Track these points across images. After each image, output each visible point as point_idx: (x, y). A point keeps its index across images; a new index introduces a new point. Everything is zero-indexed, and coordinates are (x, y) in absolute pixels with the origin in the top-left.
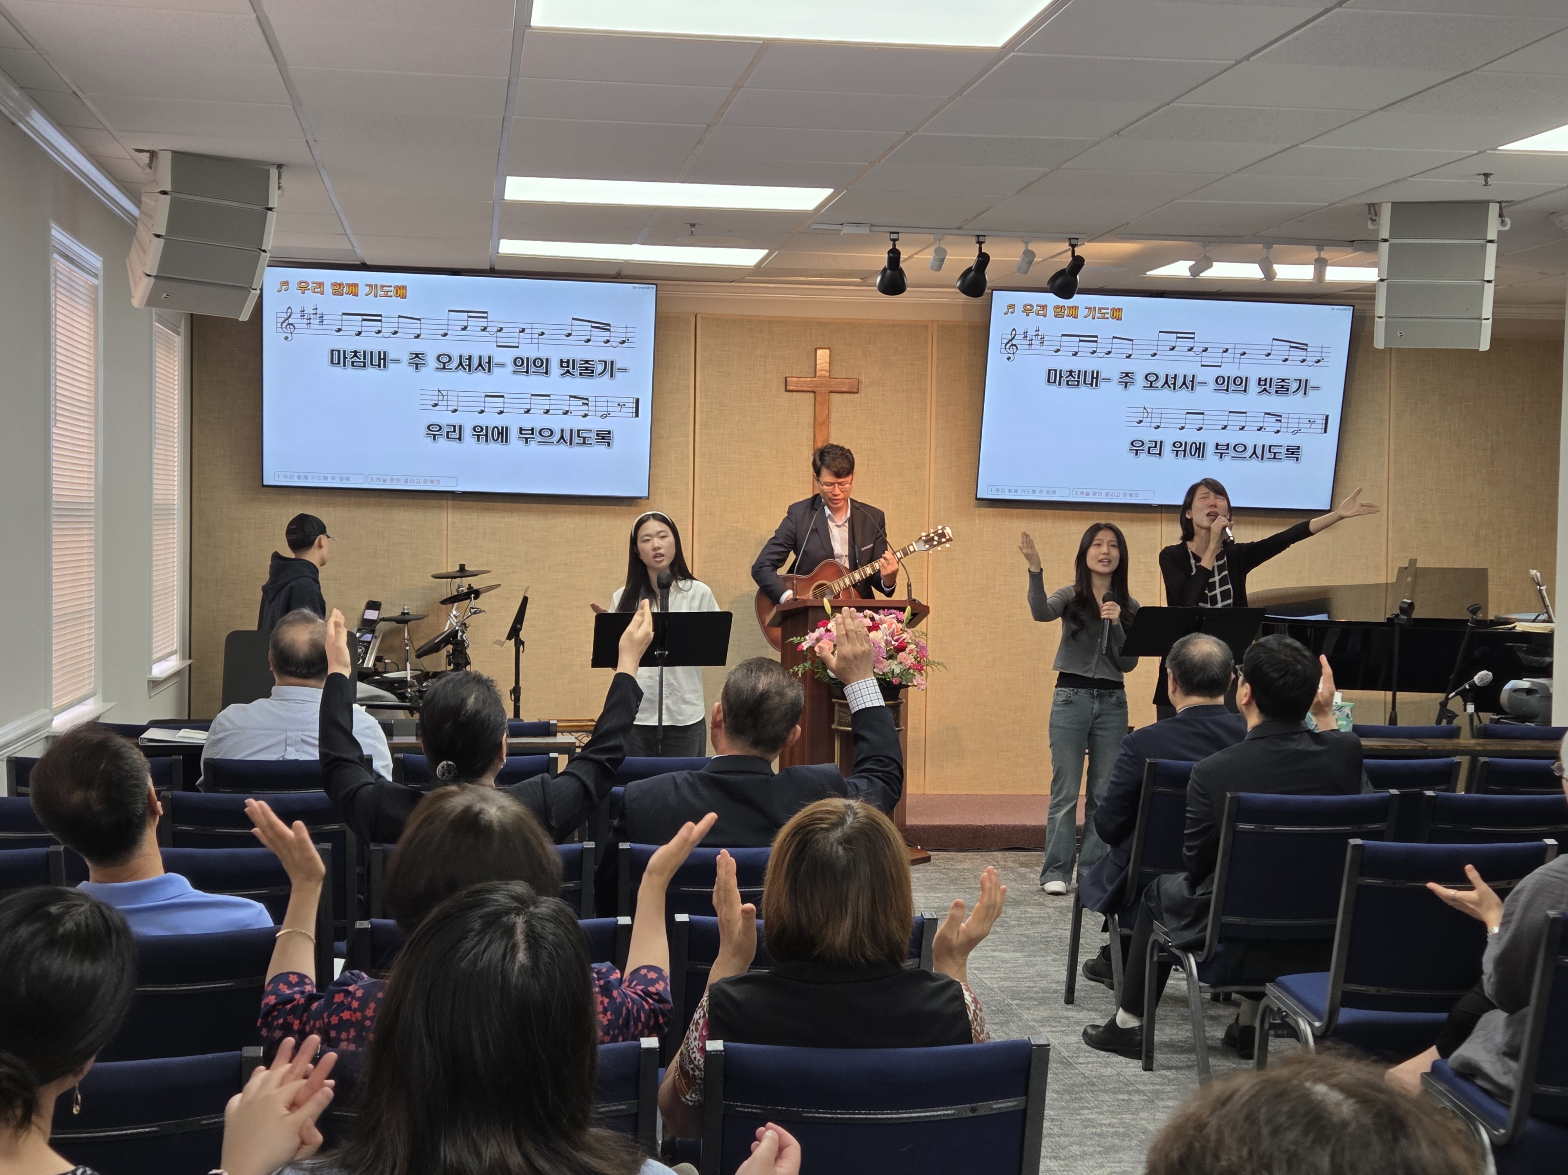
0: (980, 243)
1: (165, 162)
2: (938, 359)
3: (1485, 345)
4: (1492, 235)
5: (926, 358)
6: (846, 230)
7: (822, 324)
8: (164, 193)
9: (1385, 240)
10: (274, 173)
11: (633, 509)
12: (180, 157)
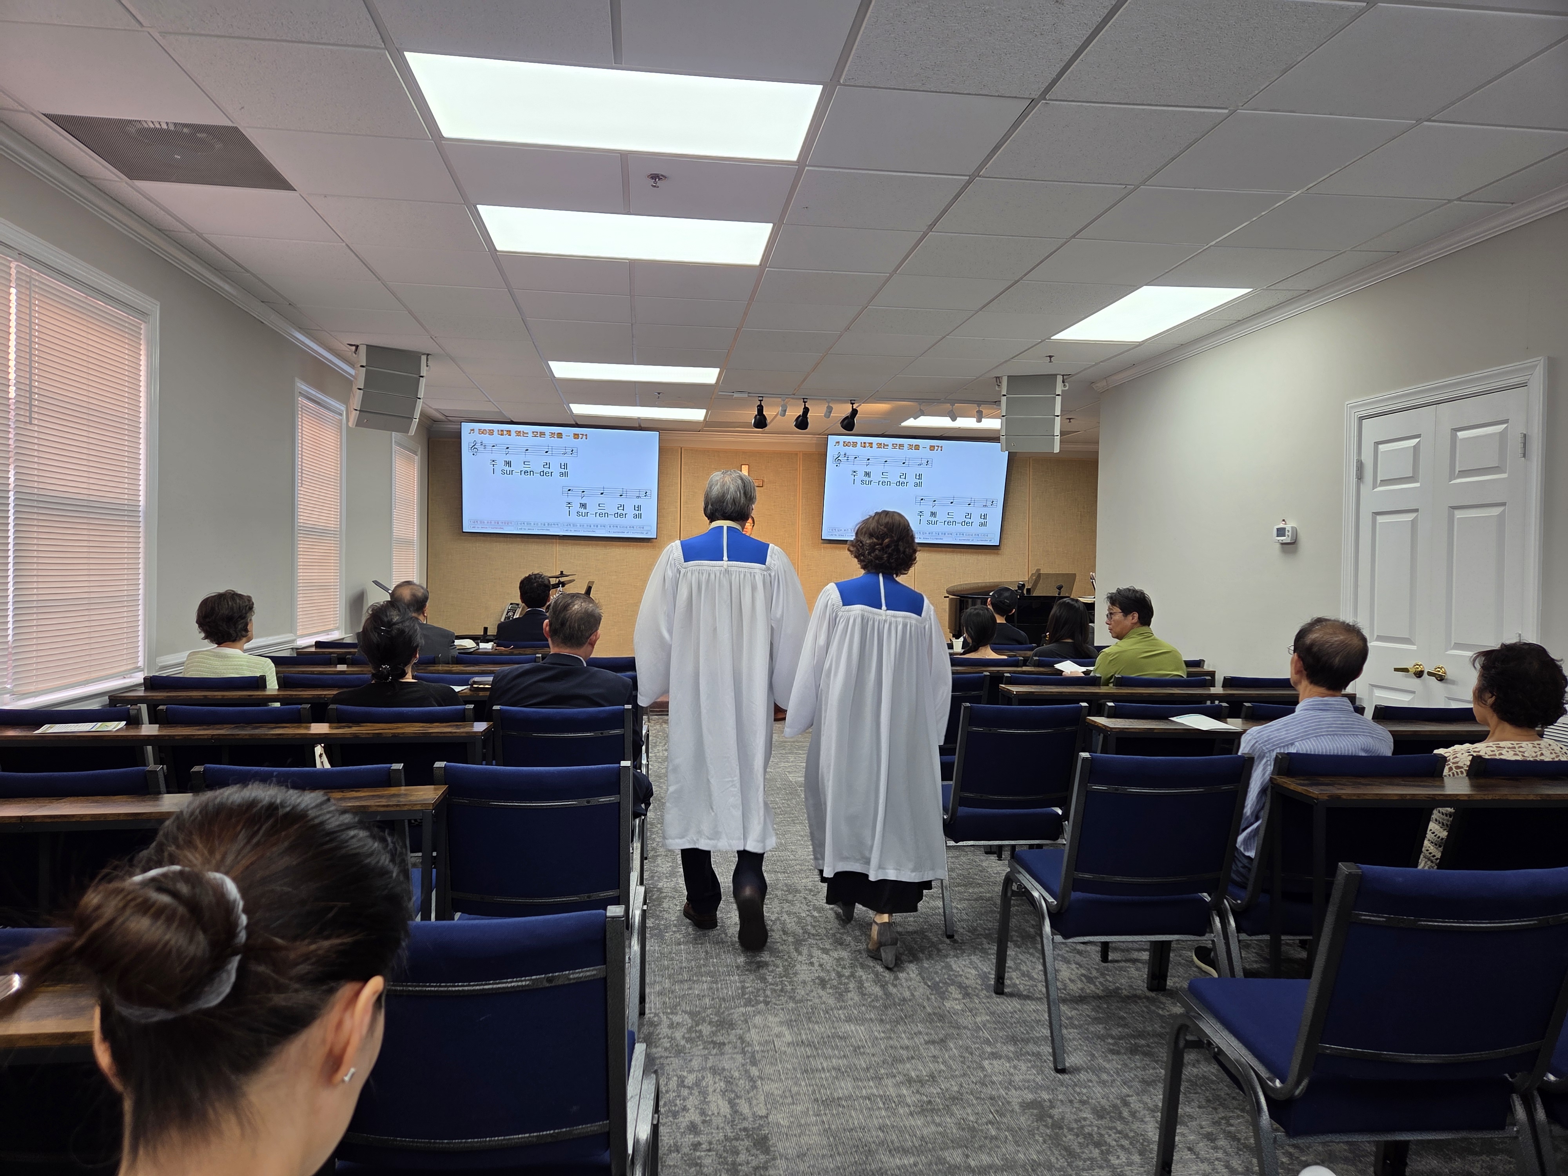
0: (805, 402)
1: (363, 350)
2: (803, 470)
3: (1057, 450)
4: (1058, 392)
5: (797, 470)
6: (736, 395)
7: (744, 452)
8: (362, 366)
9: (1004, 395)
10: (424, 358)
11: (649, 544)
12: (371, 349)
